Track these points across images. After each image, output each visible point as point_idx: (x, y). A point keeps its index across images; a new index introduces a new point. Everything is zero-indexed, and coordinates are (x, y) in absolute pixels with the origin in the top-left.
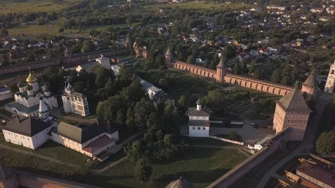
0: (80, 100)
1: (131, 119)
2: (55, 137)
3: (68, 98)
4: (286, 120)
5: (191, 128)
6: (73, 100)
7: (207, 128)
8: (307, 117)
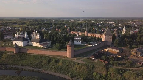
0: (38, 36)
1: (56, 38)
2: (30, 43)
3: (34, 36)
4: (105, 38)
5: (75, 41)
6: (35, 36)
7: (80, 41)
8: (112, 37)
